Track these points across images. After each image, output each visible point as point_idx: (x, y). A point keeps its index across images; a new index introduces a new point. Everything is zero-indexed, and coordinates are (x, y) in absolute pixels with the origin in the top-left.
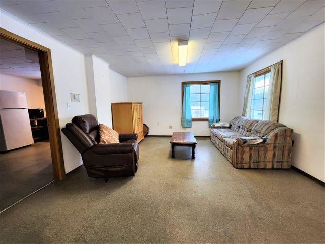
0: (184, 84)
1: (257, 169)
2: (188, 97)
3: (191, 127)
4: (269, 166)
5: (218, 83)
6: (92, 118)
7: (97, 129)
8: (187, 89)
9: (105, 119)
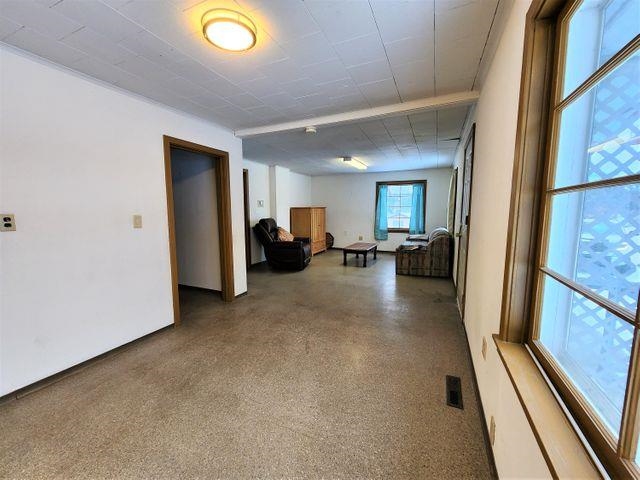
0: (379, 184)
1: (416, 276)
2: (383, 200)
3: (386, 239)
4: (427, 273)
5: (423, 183)
6: (272, 221)
7: (276, 230)
8: (383, 190)
9: (283, 223)
